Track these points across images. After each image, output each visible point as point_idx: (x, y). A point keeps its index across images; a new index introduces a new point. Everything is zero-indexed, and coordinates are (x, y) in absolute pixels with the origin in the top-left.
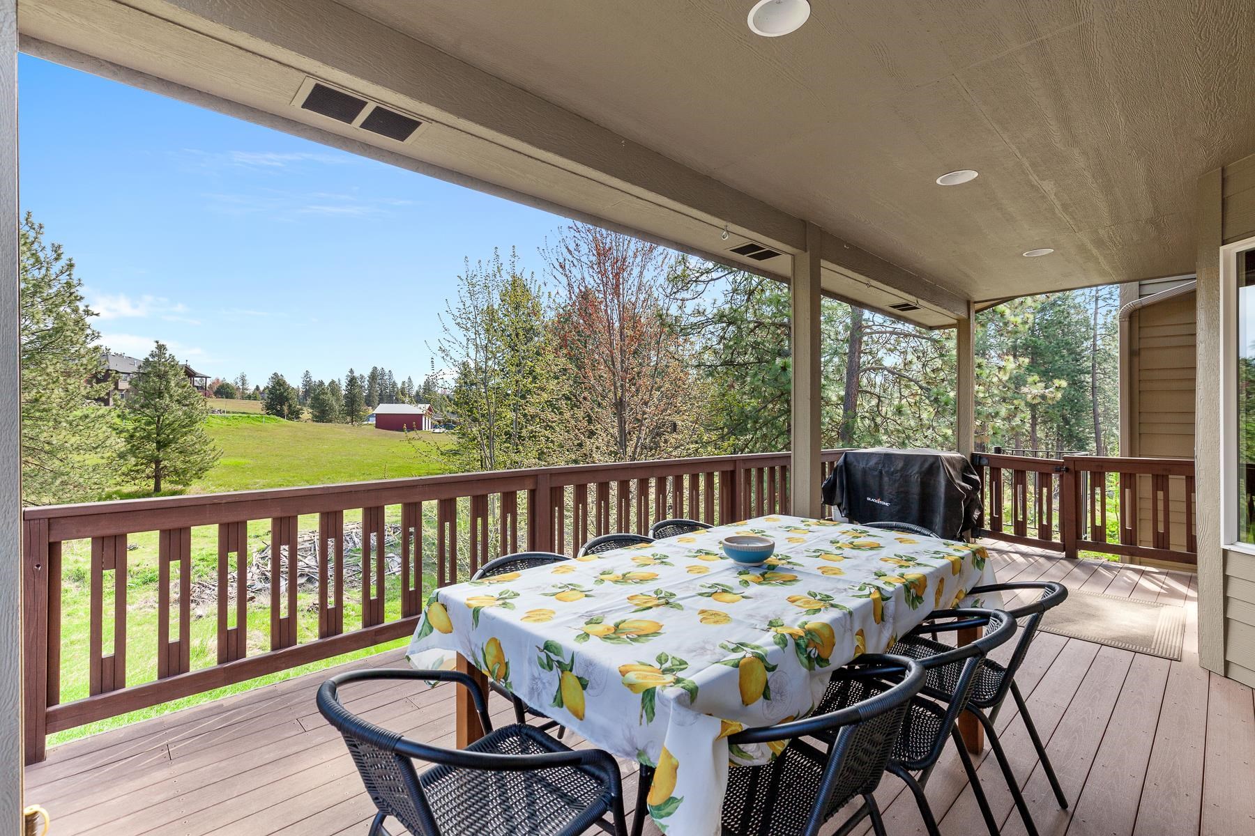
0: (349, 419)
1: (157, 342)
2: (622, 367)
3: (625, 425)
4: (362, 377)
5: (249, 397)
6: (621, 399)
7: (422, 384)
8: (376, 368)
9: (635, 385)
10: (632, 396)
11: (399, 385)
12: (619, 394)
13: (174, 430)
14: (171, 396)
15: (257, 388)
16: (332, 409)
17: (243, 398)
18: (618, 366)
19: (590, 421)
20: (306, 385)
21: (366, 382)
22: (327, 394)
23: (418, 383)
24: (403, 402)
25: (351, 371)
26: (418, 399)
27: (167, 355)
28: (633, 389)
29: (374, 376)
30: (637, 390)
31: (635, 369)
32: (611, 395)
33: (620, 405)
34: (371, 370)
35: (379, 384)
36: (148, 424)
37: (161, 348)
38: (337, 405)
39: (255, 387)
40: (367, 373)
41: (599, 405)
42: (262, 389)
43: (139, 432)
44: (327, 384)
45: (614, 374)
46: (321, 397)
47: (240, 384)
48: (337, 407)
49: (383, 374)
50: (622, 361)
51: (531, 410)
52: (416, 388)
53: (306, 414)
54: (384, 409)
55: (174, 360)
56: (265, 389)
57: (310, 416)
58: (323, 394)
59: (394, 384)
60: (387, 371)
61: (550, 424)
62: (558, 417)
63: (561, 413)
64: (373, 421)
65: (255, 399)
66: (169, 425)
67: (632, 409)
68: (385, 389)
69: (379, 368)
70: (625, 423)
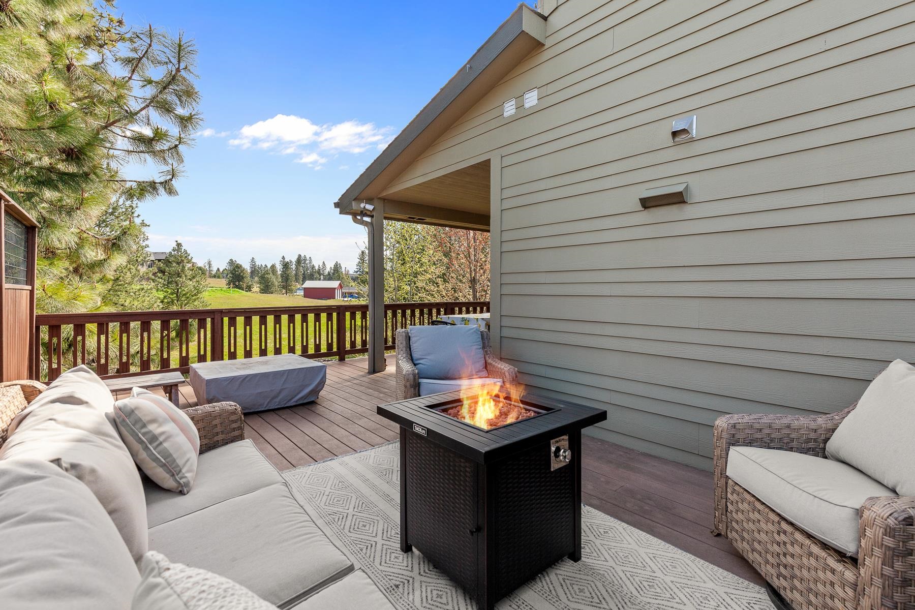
0: (284, 291)
1: (177, 241)
2: (475, 259)
3: (476, 293)
4: (291, 262)
5: (215, 277)
6: (474, 278)
7: (333, 267)
8: (300, 255)
9: (482, 269)
10: (481, 276)
11: (317, 268)
12: (473, 275)
13: (188, 298)
14: (186, 276)
15: (218, 269)
16: (273, 284)
17: (210, 277)
18: (472, 257)
19: (455, 291)
20: (252, 268)
21: (294, 266)
22: (269, 274)
23: (330, 266)
24: (320, 280)
25: (283, 258)
26: (329, 277)
27: (183, 250)
28: (482, 271)
29: (299, 261)
30: (484, 272)
31: (483, 259)
32: (468, 275)
33: (473, 281)
34: (297, 257)
35: (302, 267)
36: (172, 294)
37: (179, 245)
38: (276, 281)
39: (217, 269)
40: (294, 259)
41: (461, 281)
42: (221, 270)
43: (167, 299)
44: (269, 267)
45: (470, 263)
46: (266, 276)
47: (207, 267)
48: (276, 284)
49: (305, 260)
50: (475, 255)
51: (420, 284)
52: (328, 269)
53: (256, 288)
54: (309, 284)
55: (187, 253)
56: (224, 270)
57: (258, 290)
58: (267, 274)
59: (313, 267)
60: (308, 258)
61: (431, 292)
62: (436, 288)
63: (438, 286)
64: (302, 293)
65: (219, 277)
66: (185, 295)
67: (481, 284)
68: (307, 270)
69: (303, 256)
70: (477, 292)
